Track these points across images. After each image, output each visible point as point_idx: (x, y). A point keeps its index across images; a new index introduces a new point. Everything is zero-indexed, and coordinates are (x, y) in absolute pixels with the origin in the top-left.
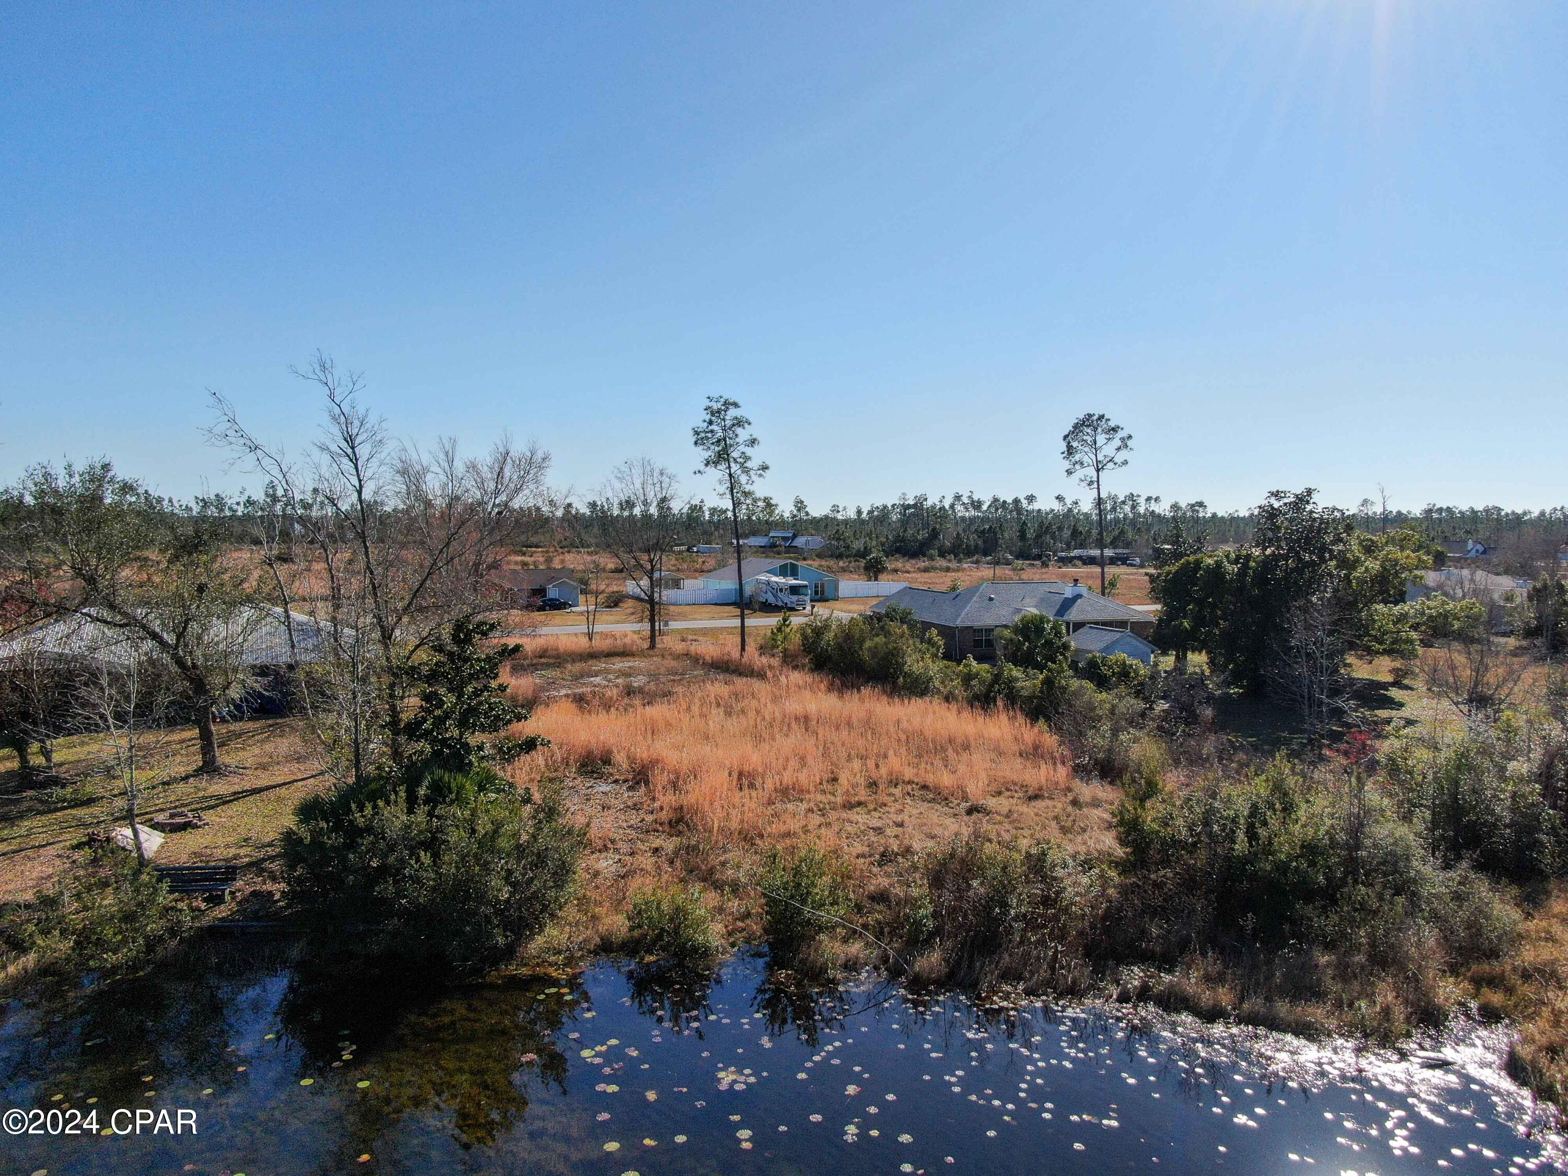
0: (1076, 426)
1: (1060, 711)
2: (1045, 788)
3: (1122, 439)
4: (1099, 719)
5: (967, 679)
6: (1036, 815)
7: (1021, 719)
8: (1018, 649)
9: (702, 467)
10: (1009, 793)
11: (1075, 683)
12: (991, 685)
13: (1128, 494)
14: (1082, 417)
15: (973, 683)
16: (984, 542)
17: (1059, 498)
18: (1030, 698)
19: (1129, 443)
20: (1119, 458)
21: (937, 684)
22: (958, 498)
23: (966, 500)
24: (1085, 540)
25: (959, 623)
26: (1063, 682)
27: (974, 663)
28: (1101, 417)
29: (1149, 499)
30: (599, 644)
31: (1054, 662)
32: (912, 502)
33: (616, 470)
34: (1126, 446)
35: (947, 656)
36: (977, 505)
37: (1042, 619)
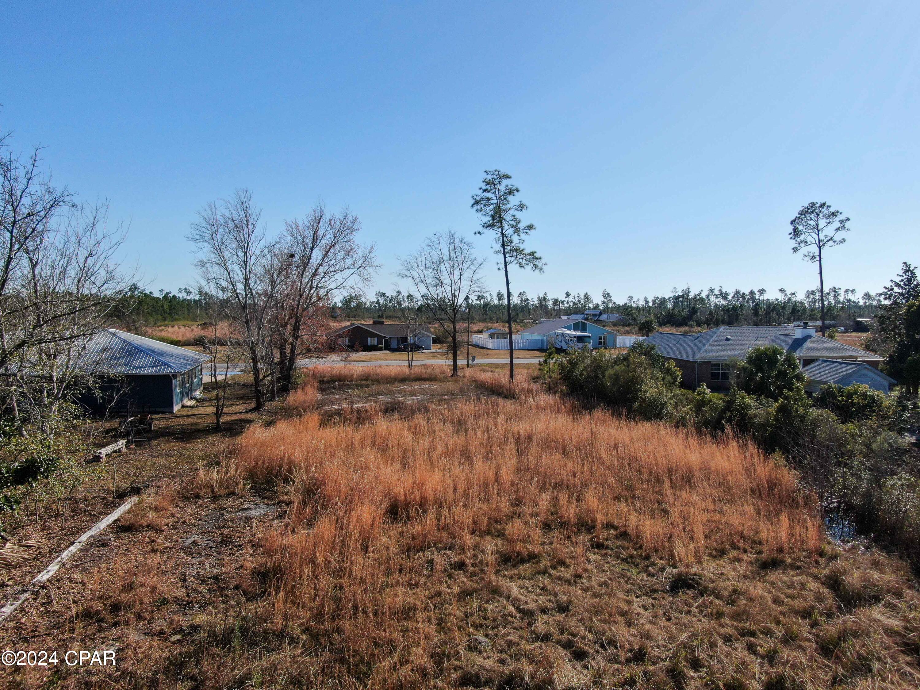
0: (801, 213)
1: (801, 442)
2: (786, 549)
3: (841, 222)
4: (851, 455)
5: (700, 405)
6: (776, 601)
7: (752, 448)
8: (751, 379)
9: (480, 229)
10: (735, 553)
11: (815, 412)
12: (723, 412)
13: (831, 287)
14: (806, 205)
15: (704, 409)
16: (729, 317)
17: (782, 290)
18: (764, 426)
19: (847, 224)
20: (838, 237)
21: (670, 408)
22: (711, 291)
23: (717, 292)
24: (802, 315)
25: (698, 358)
26: (801, 411)
27: (708, 391)
28: (823, 205)
29: (847, 291)
30: (416, 370)
31: (791, 390)
32: (681, 294)
33: (427, 241)
34: (844, 227)
35: (683, 385)
36: (724, 296)
37: (776, 352)
